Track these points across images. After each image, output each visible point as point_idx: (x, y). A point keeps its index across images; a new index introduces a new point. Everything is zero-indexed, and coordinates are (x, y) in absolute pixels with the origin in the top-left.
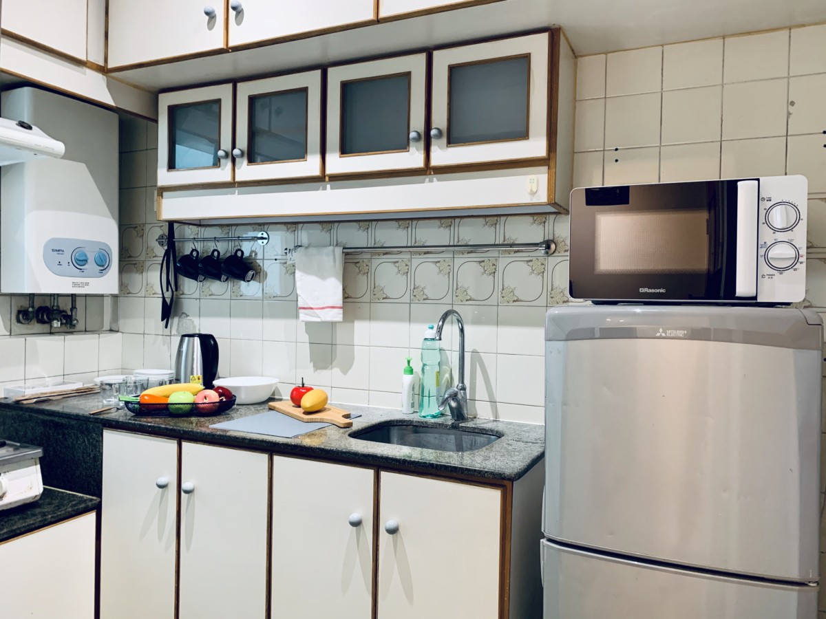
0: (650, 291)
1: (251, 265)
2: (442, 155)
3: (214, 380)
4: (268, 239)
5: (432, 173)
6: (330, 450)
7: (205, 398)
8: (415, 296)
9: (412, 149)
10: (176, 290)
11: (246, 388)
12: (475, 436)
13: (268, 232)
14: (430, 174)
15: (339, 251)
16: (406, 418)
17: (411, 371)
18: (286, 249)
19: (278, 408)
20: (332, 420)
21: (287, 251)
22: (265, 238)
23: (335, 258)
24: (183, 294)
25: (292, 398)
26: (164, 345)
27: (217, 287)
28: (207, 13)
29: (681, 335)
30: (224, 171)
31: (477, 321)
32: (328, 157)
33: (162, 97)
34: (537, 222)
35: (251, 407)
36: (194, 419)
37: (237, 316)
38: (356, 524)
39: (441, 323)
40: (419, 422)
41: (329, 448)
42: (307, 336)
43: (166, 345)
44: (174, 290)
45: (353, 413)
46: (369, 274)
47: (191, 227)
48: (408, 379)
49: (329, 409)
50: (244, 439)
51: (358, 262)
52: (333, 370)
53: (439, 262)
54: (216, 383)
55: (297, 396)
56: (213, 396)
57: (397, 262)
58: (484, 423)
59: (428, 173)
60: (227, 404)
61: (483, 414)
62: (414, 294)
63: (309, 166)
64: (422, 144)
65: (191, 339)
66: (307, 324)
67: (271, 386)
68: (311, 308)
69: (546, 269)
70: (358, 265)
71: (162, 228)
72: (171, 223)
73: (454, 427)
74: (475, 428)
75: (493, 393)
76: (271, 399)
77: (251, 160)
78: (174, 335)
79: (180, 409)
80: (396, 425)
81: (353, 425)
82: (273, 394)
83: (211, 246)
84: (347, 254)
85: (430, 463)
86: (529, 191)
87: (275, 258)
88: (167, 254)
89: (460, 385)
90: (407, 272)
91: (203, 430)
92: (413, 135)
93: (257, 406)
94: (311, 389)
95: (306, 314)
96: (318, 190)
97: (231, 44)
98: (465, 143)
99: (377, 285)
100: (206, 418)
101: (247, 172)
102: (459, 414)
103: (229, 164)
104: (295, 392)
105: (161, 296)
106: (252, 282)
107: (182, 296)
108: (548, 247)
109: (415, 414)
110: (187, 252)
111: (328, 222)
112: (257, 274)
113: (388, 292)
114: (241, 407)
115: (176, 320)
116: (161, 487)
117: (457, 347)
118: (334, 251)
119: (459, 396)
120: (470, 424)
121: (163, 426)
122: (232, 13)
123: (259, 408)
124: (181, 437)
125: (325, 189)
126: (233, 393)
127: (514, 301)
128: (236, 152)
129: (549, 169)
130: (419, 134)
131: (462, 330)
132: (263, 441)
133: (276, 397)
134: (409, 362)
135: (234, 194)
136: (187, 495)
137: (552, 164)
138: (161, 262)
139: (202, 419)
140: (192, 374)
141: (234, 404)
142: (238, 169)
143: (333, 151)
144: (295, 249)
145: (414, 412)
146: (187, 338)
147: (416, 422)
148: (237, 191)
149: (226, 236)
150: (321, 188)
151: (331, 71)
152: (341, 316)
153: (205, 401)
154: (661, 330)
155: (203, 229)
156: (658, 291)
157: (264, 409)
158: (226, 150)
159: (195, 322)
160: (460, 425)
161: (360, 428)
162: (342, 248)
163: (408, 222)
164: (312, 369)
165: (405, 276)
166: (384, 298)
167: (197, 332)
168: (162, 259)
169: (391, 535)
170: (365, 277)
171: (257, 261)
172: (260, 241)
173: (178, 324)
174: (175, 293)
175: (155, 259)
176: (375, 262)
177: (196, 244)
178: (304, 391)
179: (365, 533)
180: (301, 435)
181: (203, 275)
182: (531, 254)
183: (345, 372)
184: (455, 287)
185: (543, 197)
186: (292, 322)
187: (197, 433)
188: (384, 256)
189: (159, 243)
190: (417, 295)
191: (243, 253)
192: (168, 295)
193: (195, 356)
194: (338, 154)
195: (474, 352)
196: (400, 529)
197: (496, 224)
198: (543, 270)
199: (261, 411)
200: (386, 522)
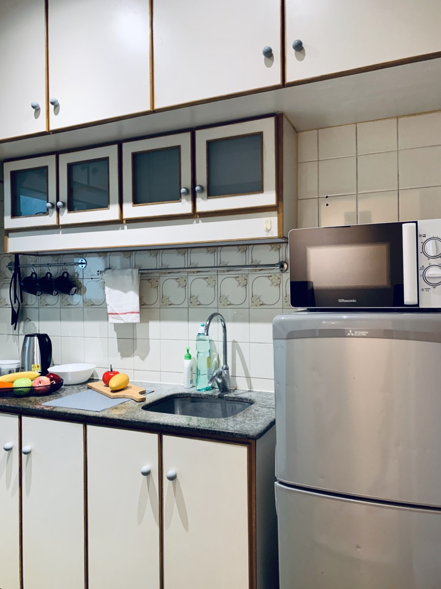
0: (346, 301)
1: (75, 283)
2: (205, 204)
3: (49, 367)
4: (86, 263)
5: (198, 217)
6: (127, 420)
7: (40, 382)
8: (191, 302)
9: (183, 200)
10: (22, 302)
11: (72, 373)
12: (235, 403)
13: (86, 259)
14: (197, 217)
15: (136, 272)
16: (186, 391)
17: (190, 357)
18: (98, 271)
19: (94, 388)
20: (131, 396)
21: (99, 273)
22: (84, 263)
23: (133, 278)
24: (27, 305)
25: (104, 380)
26: (14, 342)
27: (51, 299)
28: (33, 107)
29: (364, 335)
30: (52, 217)
31: (234, 320)
32: (125, 206)
33: (6, 165)
34: (274, 249)
35: (75, 387)
36: (32, 398)
37: (65, 320)
38: (147, 474)
39: (208, 323)
40: (195, 394)
41: (126, 419)
42: (115, 333)
43: (15, 342)
44: (20, 302)
45: (148, 389)
46: (159, 287)
47: (31, 256)
48: (188, 363)
49: (131, 387)
50: (66, 413)
51: (151, 279)
52: (135, 357)
53: (207, 278)
54: (50, 370)
55: (107, 378)
56: (46, 381)
57: (178, 279)
58: (241, 394)
59: (195, 217)
60: (57, 386)
61: (241, 387)
62: (191, 301)
63: (111, 213)
64: (190, 197)
65: (32, 338)
66: (115, 324)
67: (90, 370)
68: (117, 314)
69: (282, 282)
70: (150, 281)
71: (11, 257)
72: (17, 255)
73: (220, 397)
74: (234, 398)
75: (248, 371)
76: (91, 380)
77: (71, 209)
78: (21, 335)
79: (22, 391)
80: (179, 397)
81: (147, 399)
82: (92, 375)
83: (46, 270)
84: (142, 274)
85: (197, 429)
86: (265, 229)
87: (91, 277)
88: (14, 276)
89: (225, 366)
90: (185, 286)
91: (38, 407)
92: (183, 190)
93: (79, 386)
94: (117, 373)
95: (113, 318)
96: (118, 229)
97: (51, 128)
98: (220, 195)
99: (164, 295)
100: (41, 397)
101: (68, 218)
102: (224, 388)
103: (55, 213)
104: (105, 376)
105: (11, 306)
106: (75, 295)
107: (26, 306)
108: (282, 266)
109: (193, 388)
110: (30, 275)
111: (128, 252)
112: (78, 289)
113: (172, 300)
114: (67, 387)
115: (22, 324)
116: (6, 450)
117: (222, 339)
118: (132, 272)
119: (223, 375)
120: (232, 395)
121: (8, 405)
122: (52, 107)
123: (81, 387)
124: (21, 413)
125: (123, 229)
126: (61, 378)
127: (260, 305)
128: (59, 204)
129: (278, 213)
130: (187, 190)
131: (224, 327)
132: (79, 415)
133: (95, 378)
134: (188, 351)
135: (59, 233)
136: (26, 455)
137: (280, 209)
138: (10, 282)
139: (38, 398)
140: (33, 363)
141: (62, 385)
142: (62, 216)
143: (128, 202)
144: (104, 271)
145: (193, 386)
146: (29, 338)
147: (193, 394)
148: (61, 231)
149: (56, 263)
150: (121, 228)
151: (124, 145)
152: (139, 318)
153: (40, 385)
154: (351, 331)
155: (40, 258)
156: (351, 301)
157: (84, 388)
158: (52, 202)
159: (36, 325)
160: (225, 395)
161: (151, 401)
162: (138, 270)
163: (184, 250)
164: (120, 357)
165: (184, 289)
166: (169, 305)
167: (38, 332)
168: (11, 279)
169: (171, 481)
170: (156, 289)
171: (80, 280)
172: (80, 266)
173: (24, 327)
174: (21, 304)
175: (7, 279)
176: (162, 279)
177: (35, 269)
178: (112, 374)
179: (153, 479)
180: (108, 409)
181: (40, 291)
182: (271, 271)
183: (143, 359)
184: (219, 296)
185: (274, 233)
186: (104, 323)
187: (33, 410)
188: (169, 275)
189: (9, 268)
190: (193, 302)
191: (68, 274)
192: (16, 306)
193: (35, 351)
194: (131, 204)
195: (234, 342)
196: (178, 477)
197: (246, 250)
198: (279, 283)
199: (82, 390)
200: (168, 472)
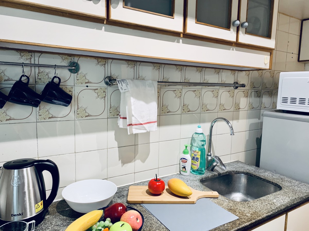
8: (184, 110)
17: (188, 152)
34: (232, 73)
52: (136, 161)
57: (175, 90)
68: (141, 124)
77: (125, 4)
89: (210, 153)
96: (174, 41)
98: (251, 34)
99: (164, 104)
127: (224, 110)
129: (271, 54)
142: (114, 8)
148: (103, 27)
150: (176, 41)
163: (181, 67)
164: (120, 164)
165: (179, 99)
166: (168, 112)
171: (68, 87)
176: (163, 90)
182: (230, 88)
183: (143, 161)
184: (202, 104)
185: (268, 66)
188: (168, 87)
197: (219, 72)
198: (233, 95)
